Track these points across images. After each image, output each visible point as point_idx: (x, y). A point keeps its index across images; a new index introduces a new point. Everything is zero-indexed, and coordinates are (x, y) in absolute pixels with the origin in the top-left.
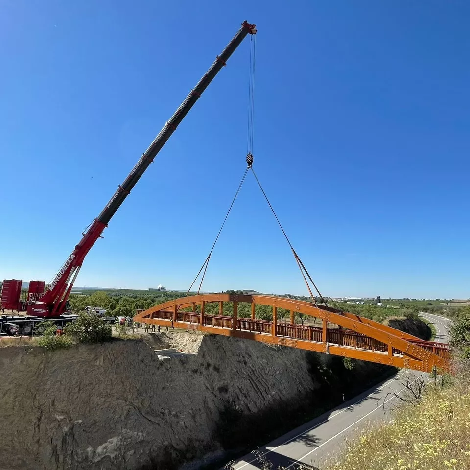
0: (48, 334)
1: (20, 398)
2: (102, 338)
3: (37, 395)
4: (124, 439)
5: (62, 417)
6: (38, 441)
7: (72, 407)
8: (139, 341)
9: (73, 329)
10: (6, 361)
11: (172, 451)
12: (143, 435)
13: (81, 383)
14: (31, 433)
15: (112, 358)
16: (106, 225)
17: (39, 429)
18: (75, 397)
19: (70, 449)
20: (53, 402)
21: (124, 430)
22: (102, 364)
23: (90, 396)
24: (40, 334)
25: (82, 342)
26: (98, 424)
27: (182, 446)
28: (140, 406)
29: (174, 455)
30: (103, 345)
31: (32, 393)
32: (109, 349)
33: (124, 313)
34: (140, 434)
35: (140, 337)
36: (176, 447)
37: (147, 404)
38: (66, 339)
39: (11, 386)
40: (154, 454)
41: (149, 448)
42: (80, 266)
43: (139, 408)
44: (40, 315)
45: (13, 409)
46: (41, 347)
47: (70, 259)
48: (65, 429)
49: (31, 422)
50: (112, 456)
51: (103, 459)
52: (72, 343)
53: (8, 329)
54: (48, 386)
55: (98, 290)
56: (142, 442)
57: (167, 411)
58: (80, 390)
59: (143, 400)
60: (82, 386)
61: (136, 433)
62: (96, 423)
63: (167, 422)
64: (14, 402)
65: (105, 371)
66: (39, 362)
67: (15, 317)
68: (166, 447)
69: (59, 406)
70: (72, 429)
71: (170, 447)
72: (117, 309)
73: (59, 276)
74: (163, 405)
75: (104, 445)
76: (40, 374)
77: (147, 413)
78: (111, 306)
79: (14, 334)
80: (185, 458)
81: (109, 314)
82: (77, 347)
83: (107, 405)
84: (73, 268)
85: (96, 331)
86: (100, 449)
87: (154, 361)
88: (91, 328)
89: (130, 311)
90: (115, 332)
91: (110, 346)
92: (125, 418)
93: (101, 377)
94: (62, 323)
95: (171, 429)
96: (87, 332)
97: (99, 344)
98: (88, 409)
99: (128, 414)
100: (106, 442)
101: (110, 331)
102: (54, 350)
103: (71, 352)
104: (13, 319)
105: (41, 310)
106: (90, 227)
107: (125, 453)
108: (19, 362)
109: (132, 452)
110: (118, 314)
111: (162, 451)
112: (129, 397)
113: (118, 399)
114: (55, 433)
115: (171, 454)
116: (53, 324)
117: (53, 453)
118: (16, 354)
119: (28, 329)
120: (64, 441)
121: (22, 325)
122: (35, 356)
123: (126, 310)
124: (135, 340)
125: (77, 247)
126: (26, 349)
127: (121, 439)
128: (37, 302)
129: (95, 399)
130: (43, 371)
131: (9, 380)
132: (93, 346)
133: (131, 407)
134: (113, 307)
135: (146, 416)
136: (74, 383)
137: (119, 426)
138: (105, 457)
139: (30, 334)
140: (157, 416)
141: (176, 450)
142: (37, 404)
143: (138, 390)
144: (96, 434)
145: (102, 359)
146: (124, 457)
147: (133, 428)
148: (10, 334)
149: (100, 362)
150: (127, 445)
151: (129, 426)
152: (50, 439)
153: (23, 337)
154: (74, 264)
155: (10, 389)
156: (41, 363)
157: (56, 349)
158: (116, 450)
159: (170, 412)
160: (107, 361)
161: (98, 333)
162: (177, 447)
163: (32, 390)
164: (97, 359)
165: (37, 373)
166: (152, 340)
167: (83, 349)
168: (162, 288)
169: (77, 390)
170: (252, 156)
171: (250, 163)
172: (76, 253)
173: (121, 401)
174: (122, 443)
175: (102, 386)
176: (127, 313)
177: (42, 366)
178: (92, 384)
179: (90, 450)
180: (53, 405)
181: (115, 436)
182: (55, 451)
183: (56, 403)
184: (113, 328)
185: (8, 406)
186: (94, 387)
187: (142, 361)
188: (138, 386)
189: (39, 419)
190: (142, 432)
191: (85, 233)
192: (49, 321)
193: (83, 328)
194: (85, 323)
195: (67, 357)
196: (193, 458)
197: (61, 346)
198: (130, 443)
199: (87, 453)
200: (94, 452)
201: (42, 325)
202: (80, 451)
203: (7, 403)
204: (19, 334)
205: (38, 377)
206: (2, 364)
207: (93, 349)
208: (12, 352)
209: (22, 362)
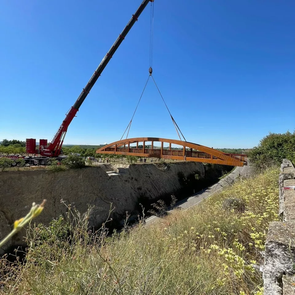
0: (54, 164)
1: (44, 193)
2: (80, 166)
3: (52, 192)
6: (55, 211)
7: (69, 197)
8: (99, 167)
9: (66, 162)
10: (35, 177)
11: (117, 215)
12: (103, 208)
13: (72, 187)
14: (52, 208)
15: (86, 175)
16: (78, 110)
17: (55, 206)
18: (71, 192)
20: (60, 194)
22: (81, 178)
23: (77, 192)
24: (50, 165)
25: (71, 168)
27: (121, 213)
28: (101, 196)
29: (118, 216)
30: (81, 169)
31: (50, 191)
32: (85, 171)
33: (90, 155)
34: (102, 208)
35: (99, 166)
37: (104, 195)
38: (63, 167)
39: (39, 188)
42: (66, 131)
43: (100, 197)
44: (48, 156)
46: (51, 170)
47: (61, 128)
50: (90, 217)
52: (66, 168)
53: (33, 162)
54: (57, 188)
56: (103, 211)
57: (114, 198)
58: (72, 189)
59: (102, 193)
61: (100, 208)
62: (81, 204)
63: (114, 203)
65: (83, 181)
66: (51, 177)
68: (114, 213)
69: (63, 196)
71: (116, 213)
72: (86, 153)
73: (56, 137)
74: (112, 196)
76: (52, 182)
78: (83, 152)
79: (37, 165)
81: (82, 156)
82: (68, 170)
83: (85, 196)
84: (63, 132)
85: (77, 163)
87: (107, 176)
88: (74, 161)
89: (93, 154)
90: (87, 164)
91: (85, 170)
92: (95, 202)
93: (82, 184)
94: (60, 159)
96: (73, 163)
97: (79, 169)
98: (77, 198)
99: (96, 200)
101: (84, 163)
102: (58, 172)
103: (66, 172)
104: (35, 158)
105: (49, 154)
107: (95, 216)
108: (41, 177)
109: (99, 216)
110: (86, 156)
111: (112, 215)
112: (96, 193)
113: (90, 193)
114: (63, 208)
115: (117, 216)
116: (55, 160)
118: (40, 174)
119: (43, 163)
121: (40, 161)
122: (49, 174)
123: (91, 154)
124: (97, 167)
125: (64, 122)
126: (44, 171)
127: (94, 210)
128: (46, 150)
129: (80, 193)
130: (54, 181)
131: (38, 185)
133: (97, 197)
134: (84, 152)
135: (104, 200)
136: (69, 187)
139: (45, 165)
140: (109, 201)
141: (119, 214)
142: (52, 196)
143: (100, 189)
144: (82, 208)
145: (81, 176)
146: (95, 218)
147: (99, 206)
148: (35, 165)
150: (96, 212)
151: (96, 205)
152: (60, 210)
153: (42, 166)
154: (63, 130)
155: (38, 190)
156: (52, 178)
159: (115, 198)
160: (84, 177)
161: (78, 164)
162: (119, 213)
164: (79, 176)
165: (51, 182)
166: (104, 167)
167: (72, 171)
168: (106, 144)
169: (71, 189)
170: (152, 69)
171: (151, 73)
172: (63, 125)
173: (92, 194)
174: (94, 212)
175: (82, 188)
176: (91, 155)
177: (53, 179)
178: (77, 187)
184: (86, 162)
186: (79, 188)
187: (101, 176)
188: (100, 187)
189: (55, 202)
190: (103, 207)
191: (67, 114)
193: (71, 162)
194: (72, 159)
195: (65, 175)
197: (61, 170)
198: (98, 212)
201: (50, 160)
203: (38, 196)
204: (39, 165)
205: (51, 184)
206: (33, 178)
207: (77, 171)
208: (37, 173)
209: (43, 177)
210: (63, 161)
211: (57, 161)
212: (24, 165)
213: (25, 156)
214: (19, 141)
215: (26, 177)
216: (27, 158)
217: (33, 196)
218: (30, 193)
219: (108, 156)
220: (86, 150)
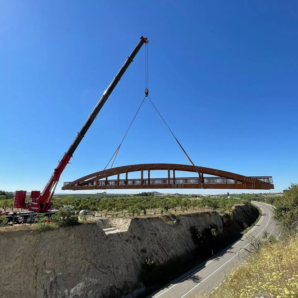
0: (42, 222)
1: (25, 261)
2: (72, 223)
3: (35, 259)
4: (86, 283)
5: (50, 272)
6: (36, 287)
7: (56, 265)
8: (94, 224)
9: (56, 218)
10: (16, 239)
11: (115, 289)
12: (97, 280)
13: (60, 250)
14: (31, 283)
15: (79, 235)
16: (71, 156)
17: (36, 279)
18: (57, 259)
19: (54, 291)
20: (45, 262)
21: (86, 278)
22: (73, 239)
23: (66, 258)
24: (37, 222)
25: (61, 226)
26: (71, 275)
27: (121, 287)
28: (96, 263)
29: (116, 292)
30: (73, 227)
31: (32, 258)
32: (77, 229)
33: (84, 208)
34: (96, 280)
35: (95, 222)
36: (117, 287)
37: (99, 261)
38: (52, 225)
39: (19, 254)
40: (105, 292)
41: (101, 288)
42: (58, 181)
43: (95, 264)
44: (35, 211)
45: (21, 268)
46: (37, 230)
47: (52, 177)
48: (52, 279)
49: (31, 275)
50: (80, 294)
52: (55, 227)
53: (17, 220)
54: (41, 253)
55: (67, 195)
56: (97, 285)
57: (111, 265)
59: (97, 259)
60: (61, 253)
61: (93, 280)
63: (111, 272)
64: (21, 264)
65: (75, 243)
66: (36, 239)
67: (21, 213)
68: (111, 288)
69: (48, 265)
70: (56, 279)
71: (114, 287)
72: (80, 206)
73: (46, 187)
74: (109, 262)
75: (75, 288)
76: (37, 246)
77: (100, 267)
78: (77, 204)
79: (21, 223)
80: (123, 293)
81: (75, 209)
82: (58, 229)
83: (76, 263)
84: (54, 182)
85: (69, 219)
86: (72, 291)
87: (103, 235)
88: (66, 217)
89: (88, 207)
90: (80, 220)
91: (77, 228)
92: (87, 271)
93: (73, 247)
94: (49, 215)
95: (113, 276)
96: (64, 220)
97: (71, 227)
98: (65, 266)
99: (88, 268)
100: (76, 286)
101: (77, 219)
102: (45, 231)
103: (55, 232)
104: (20, 214)
105: (36, 208)
106: (63, 157)
107: (87, 292)
108: (24, 239)
109: (91, 292)
110: (81, 209)
111: (109, 290)
112: (89, 258)
113: (82, 259)
114: (46, 282)
115: (114, 291)
116: (44, 216)
117: (45, 294)
118: (23, 235)
119: (29, 220)
120: (51, 287)
121: (26, 217)
122: (34, 235)
123: (86, 206)
124: (92, 223)
125: (56, 170)
126: (29, 231)
127: (85, 284)
128: (34, 203)
129: (69, 259)
130: (39, 244)
131: (19, 251)
132: (68, 228)
133: (90, 264)
134: (78, 205)
135: (99, 269)
136: (57, 251)
137: (84, 276)
138: (75, 295)
139: (30, 222)
140: (105, 269)
141: (117, 289)
142: (35, 264)
143: (94, 254)
144: (70, 281)
145: (73, 235)
146: (87, 295)
147: (91, 277)
148: (19, 223)
149: (72, 237)
150: (88, 287)
151: (89, 276)
152: (43, 285)
153: (27, 224)
154: (54, 179)
155: (19, 256)
156: (37, 239)
157: (46, 231)
158: (82, 291)
159: (113, 267)
160: (75, 237)
161: (70, 220)
162: (118, 287)
163: (32, 256)
164: (70, 236)
165: (35, 246)
166: (101, 223)
167: (62, 230)
168: (104, 192)
169: (59, 254)
171: (147, 94)
172: (55, 173)
173: (84, 261)
174: (85, 286)
175: (73, 252)
176: (86, 208)
177: (38, 241)
178: (67, 251)
179: (66, 291)
180: (45, 264)
181: (80, 282)
182: (46, 293)
183: (46, 264)
184: (79, 218)
185: (17, 266)
186: (69, 253)
187: (96, 236)
188: (94, 251)
189: (36, 274)
190: (97, 279)
191: (60, 161)
192: (42, 214)
193: (62, 218)
194: (63, 214)
195: (53, 235)
196: (127, 294)
197: (49, 229)
198: (90, 286)
199: (65, 293)
200: (69, 293)
201: (38, 217)
202: (60, 292)
203: (17, 265)
204: (24, 223)
205: (35, 248)
206: (14, 241)
207: (68, 230)
208: (20, 233)
209: (26, 239)
210: (53, 217)
211: (46, 218)
212: (6, 224)
213: (9, 212)
214: (4, 191)
215: (6, 240)
216: (11, 215)
217: (11, 266)
218: (7, 262)
219: (106, 208)
220: (80, 201)
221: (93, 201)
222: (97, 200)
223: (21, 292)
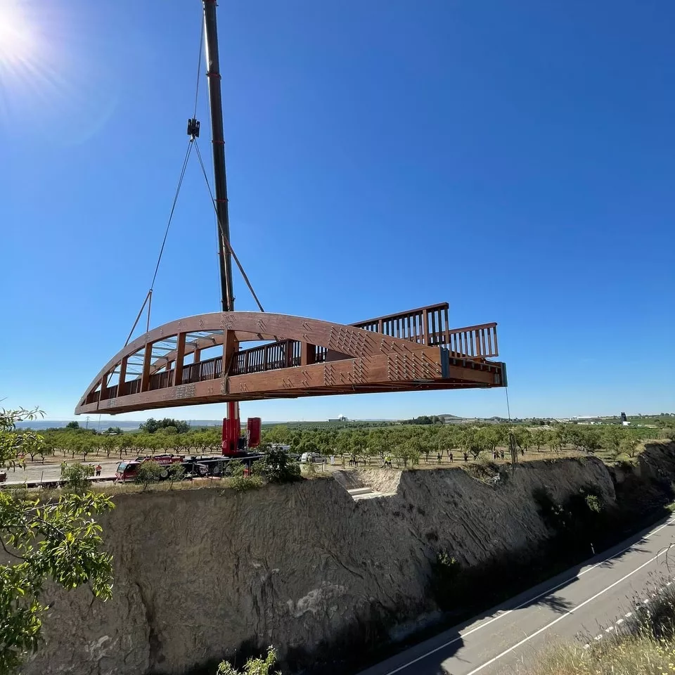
0: (238, 474)
1: (217, 543)
2: (289, 477)
3: (233, 541)
4: (324, 592)
5: (259, 565)
6: (238, 590)
7: (268, 554)
8: (328, 480)
9: (261, 468)
10: (200, 504)
11: (380, 609)
12: (345, 589)
13: (274, 528)
14: (231, 581)
15: (304, 499)
17: (238, 576)
18: (270, 543)
19: (270, 600)
20: (249, 547)
21: (324, 582)
22: (293, 506)
23: (285, 542)
24: (229, 474)
25: (271, 482)
26: (296, 574)
27: (390, 604)
28: (339, 554)
29: (383, 614)
30: (293, 486)
31: (228, 538)
32: (300, 489)
33: (309, 449)
34: (342, 587)
35: (331, 476)
36: (383, 604)
37: (346, 553)
38: (256, 480)
39: (207, 530)
40: (360, 612)
41: (354, 604)
43: (337, 557)
45: (211, 554)
46: (232, 488)
48: (263, 578)
49: (229, 568)
50: (314, 611)
51: (304, 614)
52: (261, 484)
53: (198, 470)
54: (242, 530)
55: (277, 424)
56: (345, 596)
57: (369, 561)
58: (274, 535)
59: (341, 547)
60: (276, 531)
61: (337, 586)
62: (294, 572)
63: (370, 574)
64: (212, 548)
65: (298, 515)
66: (231, 505)
67: (203, 457)
68: (372, 604)
69: (256, 553)
70: (270, 578)
71: (377, 605)
72: (301, 444)
74: (364, 554)
75: (304, 598)
76: (233, 517)
77: (347, 563)
78: (294, 441)
79: (205, 475)
80: (397, 618)
81: (293, 450)
82: (266, 487)
83: (303, 552)
85: (284, 470)
86: (300, 603)
87: (349, 502)
88: (278, 466)
89: (315, 446)
90: (304, 470)
91: (300, 486)
92: (324, 568)
93: (295, 521)
95: (375, 583)
96: (275, 471)
97: (289, 484)
98: (284, 557)
99: (327, 563)
100: (306, 595)
101: (299, 470)
102: (244, 491)
103: (262, 493)
104: (202, 459)
107: (327, 608)
108: (212, 505)
109: (335, 608)
110: (302, 451)
111: (368, 611)
112: (326, 544)
113: (313, 546)
114: (254, 582)
115: (379, 612)
116: (241, 463)
117: (254, 604)
118: (210, 497)
119: (216, 470)
120: (263, 592)
121: (212, 464)
122: (227, 498)
123: (312, 445)
124: (326, 478)
126: (218, 490)
127: (322, 593)
129: (290, 545)
130: (237, 514)
131: (205, 524)
132: (283, 487)
133: (329, 555)
134: (296, 443)
135: (347, 567)
136: (268, 527)
137: (319, 577)
138: (307, 612)
139: (218, 475)
140: (358, 567)
141: (384, 608)
142: (233, 550)
143: (335, 536)
144: (296, 586)
145: (293, 501)
146: (327, 613)
147: (333, 580)
148: (202, 476)
149: (291, 504)
150: (329, 599)
151: (329, 578)
152: (249, 588)
153: (214, 478)
155: (207, 533)
156: (234, 505)
157: (246, 490)
158: (317, 605)
159: (373, 565)
160: (299, 503)
161: (286, 472)
162: (386, 605)
163: (228, 535)
164: (288, 501)
165: (231, 516)
166: (343, 478)
167: (273, 490)
168: (343, 418)
169: (271, 534)
173: (318, 549)
174: (323, 597)
175: (296, 531)
176: (312, 448)
177: (235, 508)
178: (286, 529)
179: (290, 602)
180: (249, 551)
181: (314, 589)
182: (255, 602)
183: (251, 549)
184: (301, 466)
185: (206, 551)
186: (288, 532)
187: (336, 502)
188: (335, 531)
189: (237, 566)
190: (344, 585)
192: (238, 460)
193: (271, 467)
194: (273, 461)
195: (258, 498)
196: (405, 619)
197: (251, 487)
198: (332, 597)
199: (288, 606)
200: (295, 606)
201: (231, 465)
202: (280, 604)
203: (205, 548)
204: (209, 475)
205: (232, 520)
206: (198, 507)
207: (284, 490)
208: (205, 494)
209: (215, 504)
210: (256, 465)
211: (244, 467)
212: (182, 478)
213: (184, 457)
214: (173, 420)
215: (184, 504)
216: (188, 461)
217: (196, 549)
218: (189, 543)
219: (350, 449)
220: (300, 435)
221: (324, 435)
222: (331, 433)
223: (215, 595)
